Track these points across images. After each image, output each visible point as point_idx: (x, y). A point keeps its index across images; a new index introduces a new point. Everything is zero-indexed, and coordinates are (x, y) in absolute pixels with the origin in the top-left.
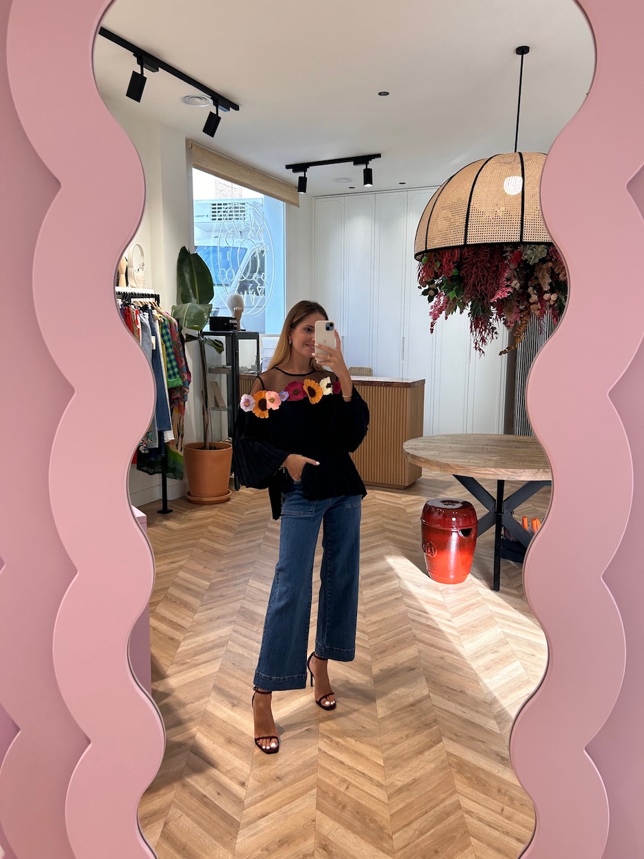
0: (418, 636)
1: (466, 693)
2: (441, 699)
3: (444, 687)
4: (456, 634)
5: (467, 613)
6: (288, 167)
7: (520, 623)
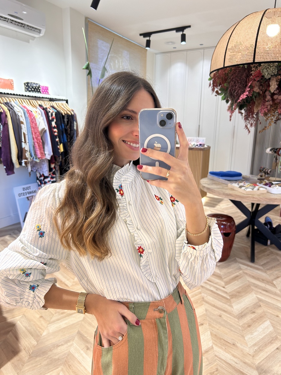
0: (205, 298)
1: (237, 346)
2: (220, 350)
3: (222, 340)
4: (228, 297)
5: (234, 282)
6: (141, 35)
7: (266, 291)
